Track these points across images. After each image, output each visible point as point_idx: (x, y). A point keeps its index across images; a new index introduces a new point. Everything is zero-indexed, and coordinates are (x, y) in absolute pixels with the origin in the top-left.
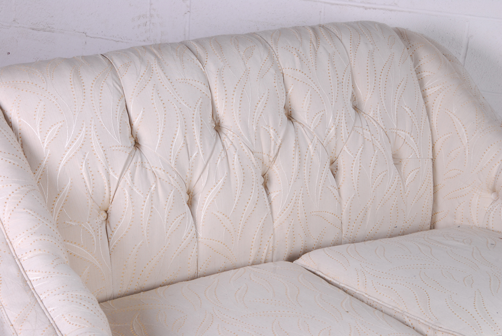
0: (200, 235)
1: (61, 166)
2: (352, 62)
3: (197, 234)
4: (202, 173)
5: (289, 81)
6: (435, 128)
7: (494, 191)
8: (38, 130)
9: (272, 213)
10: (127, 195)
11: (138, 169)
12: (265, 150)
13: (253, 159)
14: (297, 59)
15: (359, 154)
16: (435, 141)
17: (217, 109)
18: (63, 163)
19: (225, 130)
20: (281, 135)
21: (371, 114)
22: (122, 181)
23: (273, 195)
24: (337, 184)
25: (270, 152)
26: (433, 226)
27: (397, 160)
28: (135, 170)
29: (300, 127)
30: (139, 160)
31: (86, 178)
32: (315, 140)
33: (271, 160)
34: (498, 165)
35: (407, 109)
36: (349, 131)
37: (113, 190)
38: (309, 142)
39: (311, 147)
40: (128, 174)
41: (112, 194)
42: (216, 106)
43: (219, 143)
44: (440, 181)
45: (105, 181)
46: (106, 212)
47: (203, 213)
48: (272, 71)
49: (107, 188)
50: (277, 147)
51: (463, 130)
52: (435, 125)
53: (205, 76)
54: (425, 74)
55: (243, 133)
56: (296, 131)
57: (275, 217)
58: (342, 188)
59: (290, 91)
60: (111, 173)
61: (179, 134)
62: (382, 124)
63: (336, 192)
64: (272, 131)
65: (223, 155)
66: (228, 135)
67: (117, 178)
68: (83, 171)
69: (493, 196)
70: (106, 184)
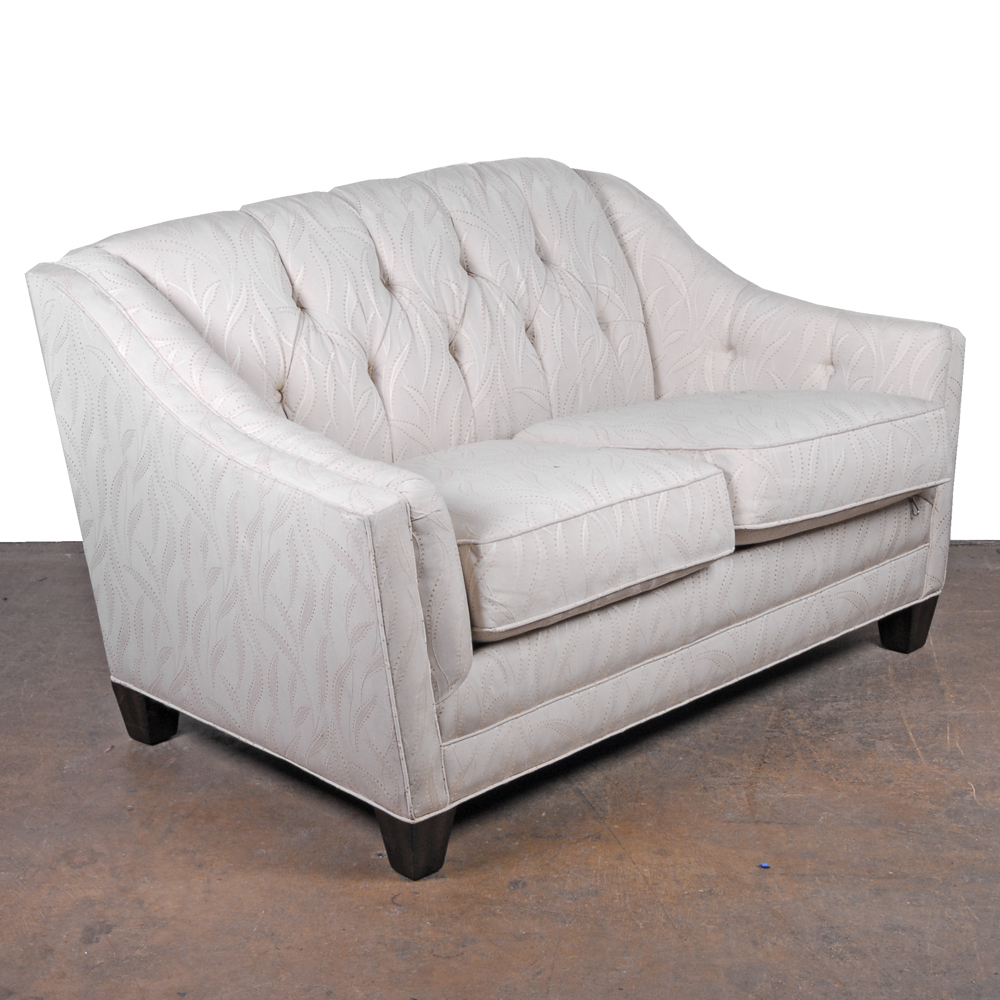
0: (391, 416)
1: (227, 333)
2: (529, 203)
3: (386, 415)
4: (383, 338)
5: (461, 227)
6: (643, 282)
7: (730, 347)
8: (193, 294)
9: (468, 390)
10: (306, 365)
11: (312, 333)
12: (449, 310)
13: (438, 321)
14: (464, 200)
15: (558, 314)
16: (644, 299)
17: (384, 264)
18: (228, 329)
19: (398, 288)
20: (465, 290)
21: (563, 266)
22: (297, 349)
23: (466, 367)
24: (538, 354)
25: (455, 312)
26: (658, 397)
27: (604, 324)
28: (309, 336)
29: (484, 282)
30: (311, 324)
31: (257, 347)
32: (505, 296)
33: (458, 322)
34: (730, 311)
35: (605, 259)
36: (542, 285)
37: (288, 359)
38: (498, 300)
39: (501, 305)
40: (302, 340)
41: (288, 365)
42: (383, 259)
43: (396, 303)
44: (660, 352)
45: (279, 349)
46: (280, 391)
47: (391, 390)
48: (439, 214)
49: (281, 357)
50: (463, 306)
51: (679, 277)
52: (641, 279)
53: (364, 224)
54: (617, 217)
55: (421, 289)
56: (480, 286)
57: (473, 395)
58: (544, 359)
59: (464, 239)
60: (284, 340)
61: (350, 290)
62: (578, 277)
63: (538, 362)
64: (453, 286)
65: (404, 316)
66: (404, 294)
67: (292, 346)
68: (253, 338)
69: (730, 356)
70: (281, 353)
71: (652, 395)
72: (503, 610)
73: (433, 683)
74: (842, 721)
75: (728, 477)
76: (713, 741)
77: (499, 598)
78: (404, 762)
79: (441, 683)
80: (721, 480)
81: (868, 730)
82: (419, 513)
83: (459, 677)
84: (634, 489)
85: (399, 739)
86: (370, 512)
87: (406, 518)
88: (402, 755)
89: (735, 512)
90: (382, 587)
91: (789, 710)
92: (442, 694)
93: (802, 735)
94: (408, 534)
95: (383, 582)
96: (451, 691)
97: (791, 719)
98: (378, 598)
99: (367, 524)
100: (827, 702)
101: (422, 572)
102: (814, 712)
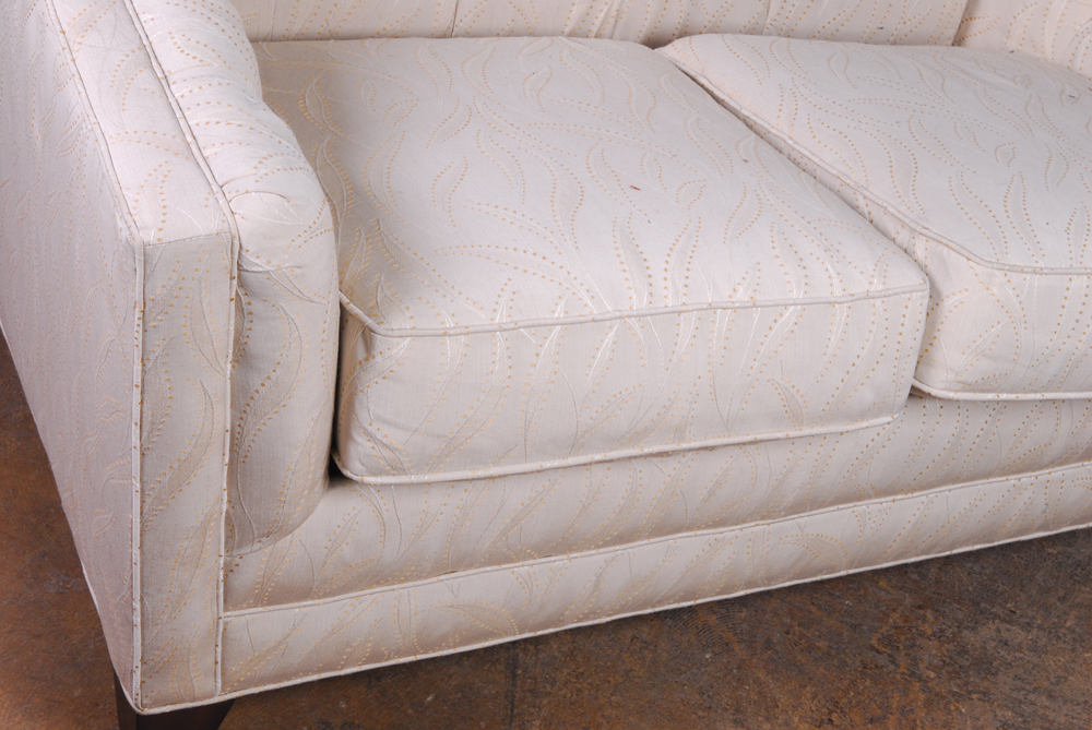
71: (952, 32)
72: (387, 453)
73: (227, 524)
74: (995, 674)
75: (935, 297)
76: (777, 636)
77: (383, 432)
78: (138, 632)
79: (240, 529)
80: (920, 302)
81: (1027, 709)
82: (256, 262)
83: (276, 530)
84: (741, 290)
85: (137, 596)
86: (150, 236)
87: (227, 262)
88: (137, 619)
89: (924, 358)
90: (149, 365)
91: (929, 614)
92: (240, 546)
93: (920, 679)
94: (225, 289)
95: (152, 357)
96: (257, 546)
97: (922, 634)
98: (137, 380)
99: (139, 257)
100: (996, 616)
101: (242, 355)
102: (966, 632)
